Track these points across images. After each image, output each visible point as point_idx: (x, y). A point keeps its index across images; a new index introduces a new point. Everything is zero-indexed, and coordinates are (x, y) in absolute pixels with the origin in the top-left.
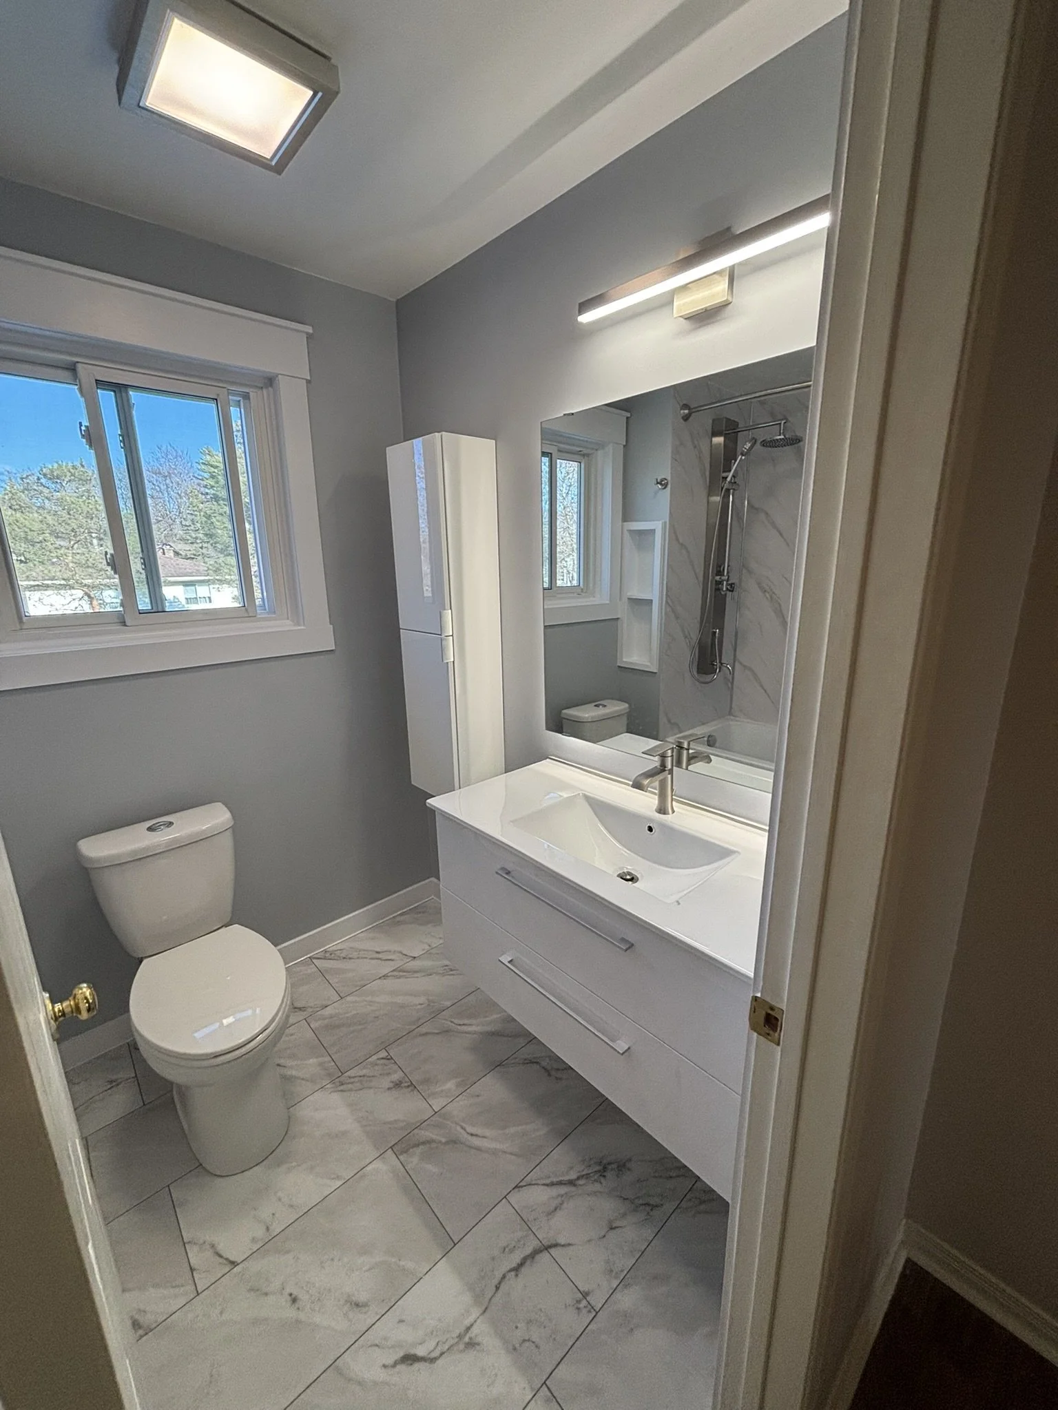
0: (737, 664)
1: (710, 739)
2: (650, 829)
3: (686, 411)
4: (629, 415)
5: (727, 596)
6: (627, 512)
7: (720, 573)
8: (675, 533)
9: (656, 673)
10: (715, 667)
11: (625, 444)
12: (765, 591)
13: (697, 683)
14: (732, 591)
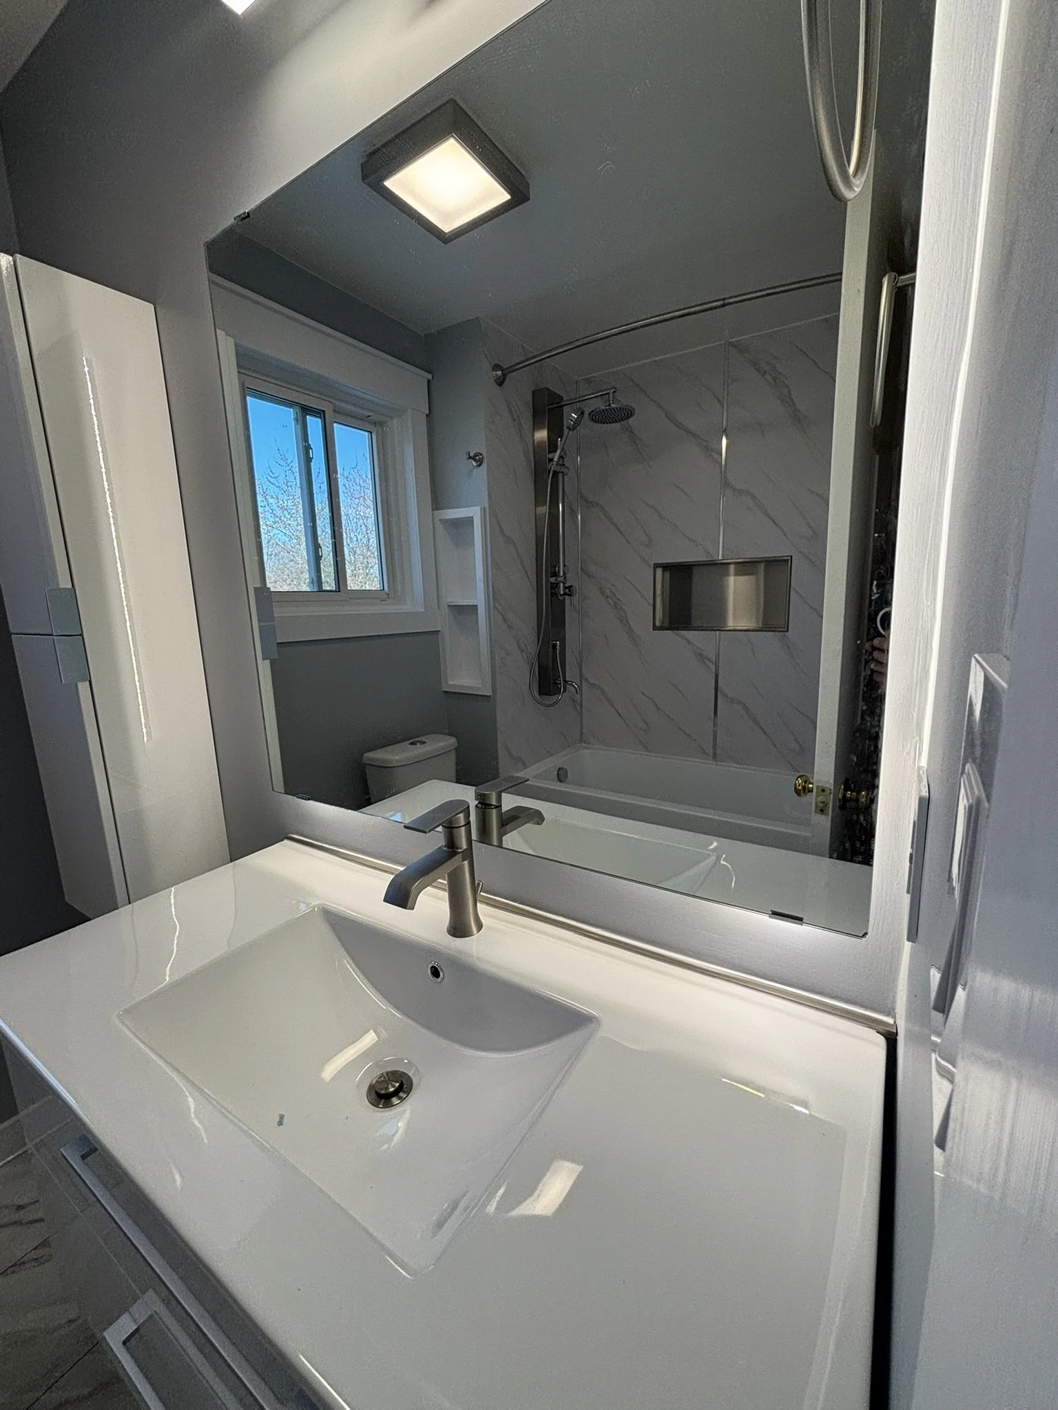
0: (584, 684)
1: (560, 772)
2: (435, 972)
3: (499, 373)
4: (430, 377)
5: (566, 601)
6: (438, 497)
7: (555, 574)
8: (498, 522)
9: (490, 696)
10: (559, 686)
11: (428, 413)
12: (607, 597)
13: (541, 707)
14: (571, 595)
